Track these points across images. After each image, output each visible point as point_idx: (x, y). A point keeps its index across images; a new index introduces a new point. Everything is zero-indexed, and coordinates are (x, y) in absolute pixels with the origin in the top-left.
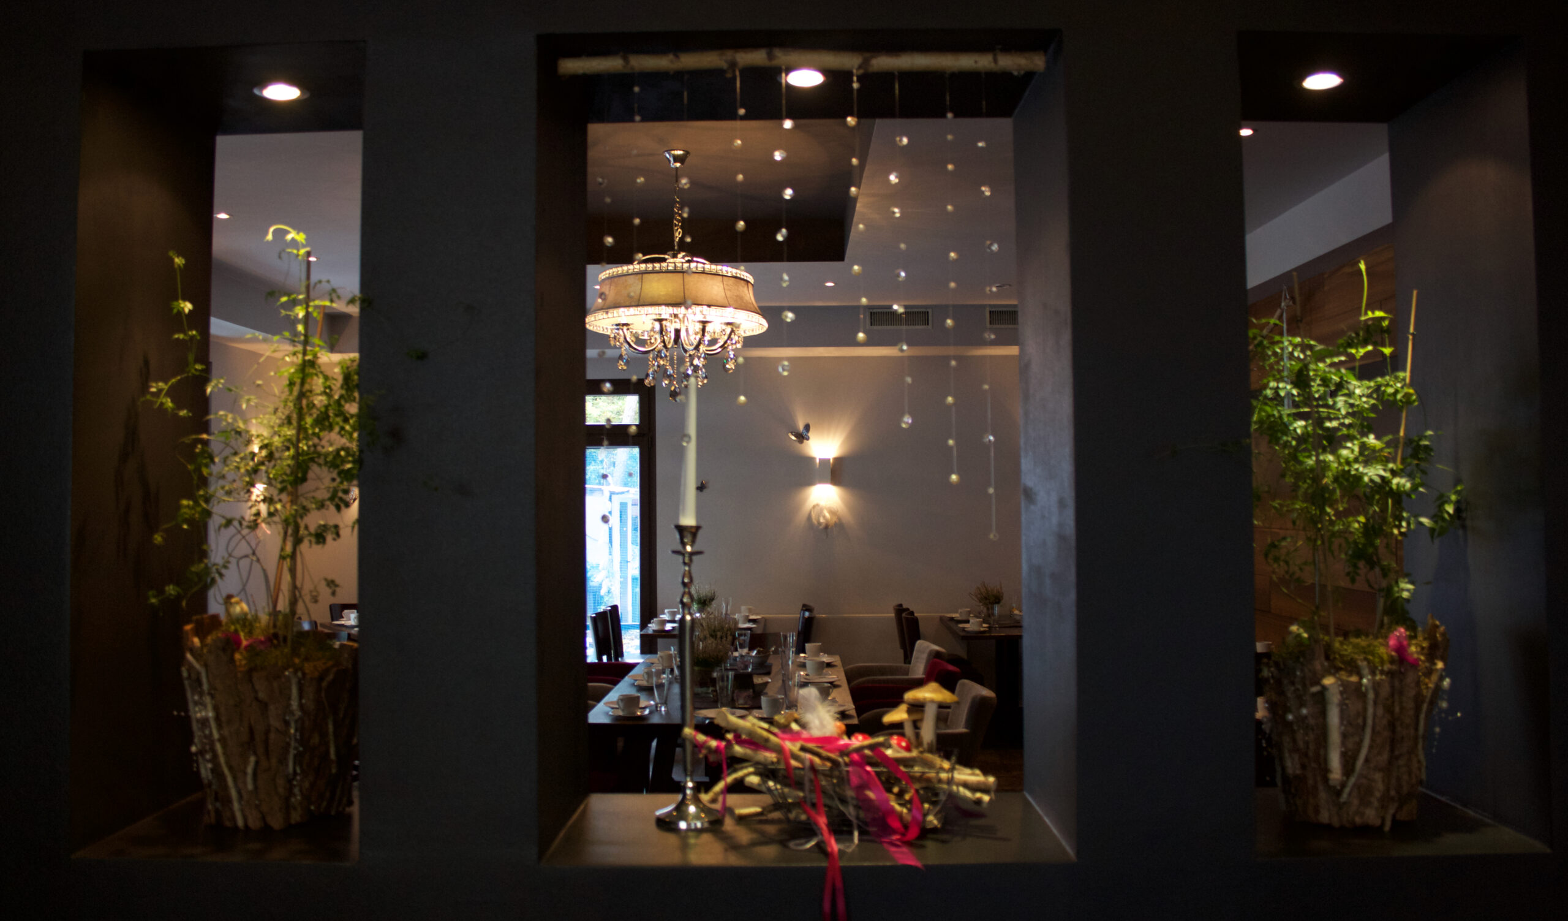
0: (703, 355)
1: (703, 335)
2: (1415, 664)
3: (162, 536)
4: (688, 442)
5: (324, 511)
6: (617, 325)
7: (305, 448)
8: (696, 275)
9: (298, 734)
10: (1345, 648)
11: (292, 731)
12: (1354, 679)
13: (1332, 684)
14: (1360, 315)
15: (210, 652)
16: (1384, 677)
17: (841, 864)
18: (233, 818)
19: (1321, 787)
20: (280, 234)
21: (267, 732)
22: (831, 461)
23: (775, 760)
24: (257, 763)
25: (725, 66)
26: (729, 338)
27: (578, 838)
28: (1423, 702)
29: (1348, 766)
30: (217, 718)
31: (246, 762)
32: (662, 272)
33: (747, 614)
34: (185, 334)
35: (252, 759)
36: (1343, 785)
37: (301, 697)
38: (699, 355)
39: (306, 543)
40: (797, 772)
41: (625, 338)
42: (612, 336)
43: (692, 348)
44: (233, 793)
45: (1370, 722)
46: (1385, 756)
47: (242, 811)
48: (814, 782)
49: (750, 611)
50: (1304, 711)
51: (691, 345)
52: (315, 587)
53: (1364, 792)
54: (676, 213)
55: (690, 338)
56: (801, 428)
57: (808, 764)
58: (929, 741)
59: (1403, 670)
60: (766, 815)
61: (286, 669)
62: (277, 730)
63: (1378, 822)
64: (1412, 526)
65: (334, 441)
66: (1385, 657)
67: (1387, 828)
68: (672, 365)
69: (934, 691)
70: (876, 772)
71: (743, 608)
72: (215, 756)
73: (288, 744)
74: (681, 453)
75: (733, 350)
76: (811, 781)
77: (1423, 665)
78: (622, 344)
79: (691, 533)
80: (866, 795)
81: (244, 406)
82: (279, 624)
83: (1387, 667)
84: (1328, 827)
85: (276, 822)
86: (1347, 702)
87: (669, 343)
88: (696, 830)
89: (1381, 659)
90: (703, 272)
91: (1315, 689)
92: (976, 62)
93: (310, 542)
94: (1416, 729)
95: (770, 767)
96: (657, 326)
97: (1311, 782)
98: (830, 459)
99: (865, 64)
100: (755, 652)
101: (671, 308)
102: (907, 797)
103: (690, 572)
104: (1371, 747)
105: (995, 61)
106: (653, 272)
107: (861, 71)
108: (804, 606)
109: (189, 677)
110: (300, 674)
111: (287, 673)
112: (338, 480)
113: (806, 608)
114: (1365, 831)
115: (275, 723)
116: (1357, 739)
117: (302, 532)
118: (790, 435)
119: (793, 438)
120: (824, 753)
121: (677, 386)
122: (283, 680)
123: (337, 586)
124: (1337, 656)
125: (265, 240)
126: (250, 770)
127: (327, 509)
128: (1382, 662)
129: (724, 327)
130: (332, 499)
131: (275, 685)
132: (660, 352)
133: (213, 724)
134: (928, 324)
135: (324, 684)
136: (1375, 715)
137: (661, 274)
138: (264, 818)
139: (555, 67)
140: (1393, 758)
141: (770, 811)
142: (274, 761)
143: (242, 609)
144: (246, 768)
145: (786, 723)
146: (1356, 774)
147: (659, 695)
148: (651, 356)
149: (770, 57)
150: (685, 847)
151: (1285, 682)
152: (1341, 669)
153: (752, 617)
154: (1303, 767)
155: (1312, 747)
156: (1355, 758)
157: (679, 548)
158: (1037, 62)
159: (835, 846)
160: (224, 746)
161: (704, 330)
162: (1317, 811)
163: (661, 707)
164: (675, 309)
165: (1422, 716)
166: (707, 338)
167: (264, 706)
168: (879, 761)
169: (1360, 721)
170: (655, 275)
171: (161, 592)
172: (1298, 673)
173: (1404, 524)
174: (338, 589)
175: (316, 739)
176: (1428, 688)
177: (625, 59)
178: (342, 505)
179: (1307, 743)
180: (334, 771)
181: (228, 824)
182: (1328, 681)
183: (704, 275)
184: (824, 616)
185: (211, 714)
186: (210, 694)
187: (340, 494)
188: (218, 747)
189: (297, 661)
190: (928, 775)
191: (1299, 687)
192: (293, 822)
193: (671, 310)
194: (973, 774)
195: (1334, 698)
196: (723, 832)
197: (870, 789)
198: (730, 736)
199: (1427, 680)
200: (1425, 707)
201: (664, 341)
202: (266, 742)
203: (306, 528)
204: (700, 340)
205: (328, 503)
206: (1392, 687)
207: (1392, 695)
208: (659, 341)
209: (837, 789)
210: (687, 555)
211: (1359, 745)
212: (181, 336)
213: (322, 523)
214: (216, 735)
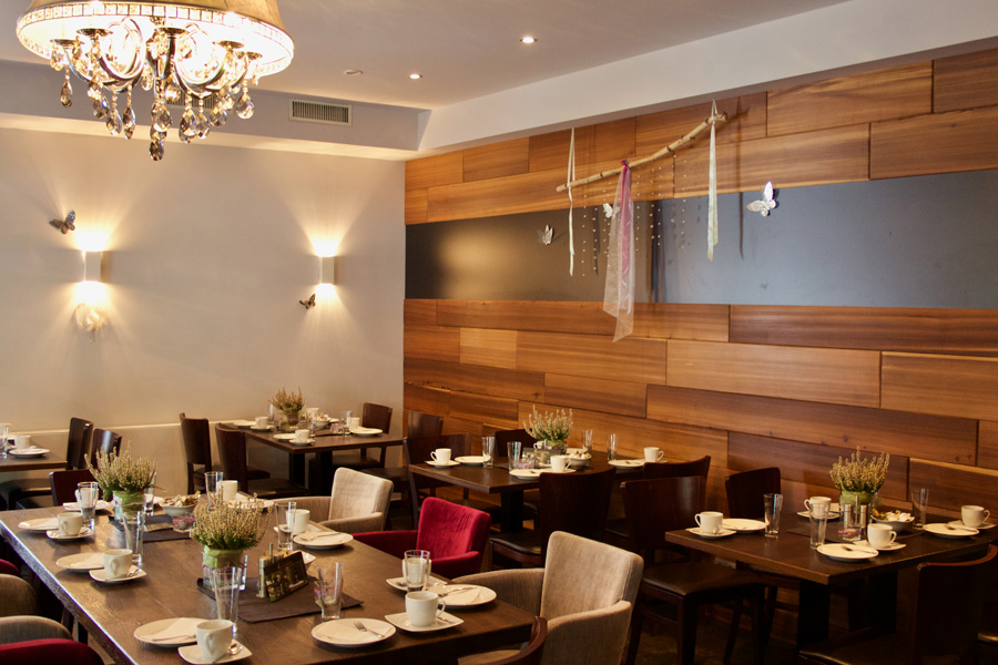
98: (98, 254)
118: (53, 223)
119: (57, 227)
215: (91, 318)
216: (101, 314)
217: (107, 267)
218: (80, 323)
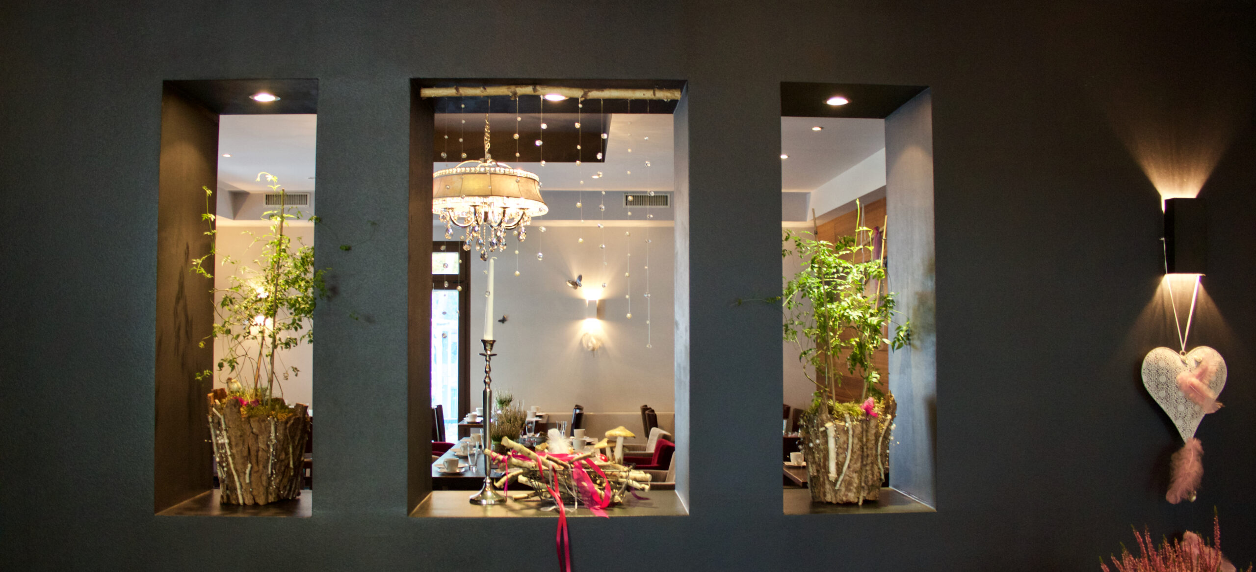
0: (503, 230)
1: (504, 216)
2: (876, 416)
3: (203, 343)
4: (488, 295)
5: (289, 330)
6: (445, 209)
7: (280, 296)
8: (499, 176)
9: (274, 452)
10: (839, 407)
11: (272, 450)
12: (843, 424)
13: (830, 427)
14: (856, 229)
15: (227, 407)
16: (858, 423)
17: (566, 516)
18: (237, 499)
19: (827, 482)
20: (263, 177)
21: (258, 451)
22: (597, 302)
23: (534, 466)
24: (252, 468)
25: (511, 94)
26: (522, 217)
27: (427, 507)
28: (880, 436)
29: (839, 472)
30: (230, 444)
31: (246, 467)
32: (476, 174)
33: (535, 411)
34: (210, 232)
35: (249, 466)
36: (837, 480)
37: (276, 432)
38: (501, 229)
39: (279, 347)
40: (546, 472)
41: (451, 218)
42: (441, 216)
43: (497, 224)
44: (238, 485)
45: (850, 446)
46: (859, 464)
47: (242, 495)
48: (555, 479)
49: (537, 409)
50: (818, 441)
51: (496, 222)
52: (287, 372)
53: (848, 484)
54: (486, 132)
55: (495, 218)
56: (576, 278)
57: (551, 467)
58: (619, 458)
59: (868, 419)
60: (530, 498)
61: (268, 417)
62: (263, 449)
63: (856, 500)
64: (879, 343)
65: (294, 294)
66: (859, 413)
67: (860, 503)
68: (482, 236)
69: (621, 431)
70: (587, 472)
71: (533, 407)
72: (228, 465)
73: (269, 458)
74: (485, 300)
75: (524, 226)
76: (552, 477)
77: (881, 417)
78: (448, 221)
79: (490, 344)
80: (582, 484)
81: (243, 272)
82: (258, 394)
83: (860, 417)
84: (830, 503)
85: (261, 501)
86: (838, 436)
87: (480, 221)
88: (492, 505)
89: (857, 413)
90: (504, 174)
91: (822, 429)
92: (644, 95)
93: (282, 347)
94: (877, 451)
95: (531, 469)
96: (472, 210)
97: (822, 479)
98: (596, 301)
99: (585, 94)
100: (539, 434)
101: (482, 198)
102: (604, 485)
103: (489, 365)
104: (851, 460)
105: (654, 94)
106: (470, 173)
107: (583, 99)
108: (577, 406)
109: (213, 422)
110: (275, 419)
111: (269, 419)
112: (294, 314)
113: (578, 407)
114: (849, 504)
115: (262, 446)
116: (843, 455)
117: (278, 342)
118: (568, 283)
119: (570, 285)
120: (560, 461)
121: (485, 250)
122: (267, 422)
123: (298, 371)
124: (835, 412)
125: (256, 181)
126: (248, 471)
127: (291, 329)
128: (858, 415)
129: (519, 211)
130: (293, 324)
131: (263, 425)
132: (474, 227)
133: (227, 447)
134: (667, 205)
135: (288, 425)
136: (853, 443)
137: (476, 175)
138: (254, 499)
139: (419, 93)
140: (863, 465)
141: (532, 497)
142: (261, 467)
143: (238, 385)
144: (246, 470)
145: (542, 450)
146: (843, 474)
147: (471, 460)
148: (468, 229)
149: (535, 90)
150: (485, 509)
151: (810, 426)
152: (836, 419)
153: (538, 414)
154: (818, 471)
155: (822, 460)
156: (843, 464)
157: (484, 352)
158: (677, 95)
159: (564, 509)
160: (233, 459)
161: (504, 213)
162: (825, 495)
163: (472, 468)
164: (484, 199)
165: (880, 444)
166: (507, 218)
167: (256, 436)
168: (590, 466)
169: (845, 446)
170: (472, 175)
171: (202, 373)
172: (815, 421)
173: (875, 342)
174: (298, 372)
175: (283, 456)
176: (882, 429)
177: (457, 89)
178: (298, 328)
179: (819, 459)
180: (292, 474)
181: (234, 502)
182: (829, 425)
183: (505, 176)
184: (591, 413)
185: (227, 441)
186: (226, 430)
187: (297, 322)
188: (230, 459)
189: (273, 413)
190: (615, 473)
191: (816, 428)
192: (270, 501)
193: (482, 199)
194: (640, 473)
195: (831, 433)
196: (506, 505)
197: (584, 481)
198: (510, 453)
199: (882, 425)
200: (881, 439)
201: (477, 221)
202: (257, 456)
203: (280, 340)
204: (501, 220)
205: (291, 326)
206: (862, 428)
207: (862, 432)
208: (473, 219)
209: (567, 481)
210: (488, 356)
211: (845, 458)
212: (209, 233)
213: (289, 337)
214: (229, 453)
215: (592, 342)
216: (598, 339)
217: (601, 310)
218: (585, 346)
